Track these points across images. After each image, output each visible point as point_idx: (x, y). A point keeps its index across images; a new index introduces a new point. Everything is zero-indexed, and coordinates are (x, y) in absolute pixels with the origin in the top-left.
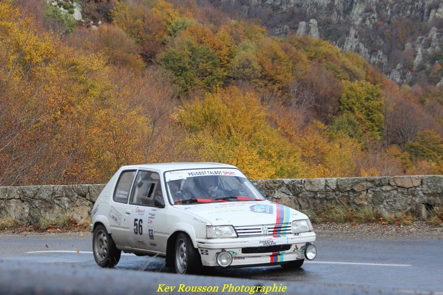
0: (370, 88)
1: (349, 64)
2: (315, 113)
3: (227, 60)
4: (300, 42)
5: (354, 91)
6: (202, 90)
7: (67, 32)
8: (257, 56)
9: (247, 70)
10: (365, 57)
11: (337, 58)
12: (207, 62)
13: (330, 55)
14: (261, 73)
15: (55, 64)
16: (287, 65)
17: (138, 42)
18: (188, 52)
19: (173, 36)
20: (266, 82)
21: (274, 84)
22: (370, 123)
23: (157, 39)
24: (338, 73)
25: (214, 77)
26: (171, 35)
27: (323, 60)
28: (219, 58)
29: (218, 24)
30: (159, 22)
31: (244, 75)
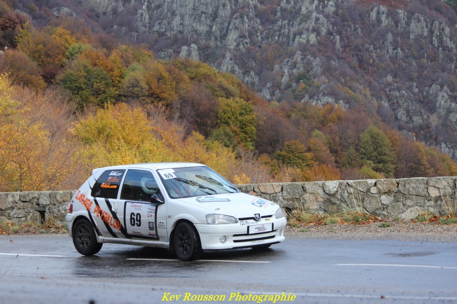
0: (243, 104)
1: (226, 84)
2: (196, 127)
3: (118, 81)
4: (183, 64)
5: (230, 107)
6: (97, 106)
8: (144, 76)
9: (135, 89)
10: (239, 77)
11: (214, 78)
12: (101, 82)
13: (209, 76)
14: (148, 91)
16: (171, 84)
17: (40, 65)
18: (84, 74)
19: (70, 59)
20: (153, 99)
21: (160, 101)
22: (244, 135)
23: (57, 62)
24: (216, 91)
25: (107, 95)
26: (68, 58)
27: (203, 80)
28: (111, 79)
29: (110, 49)
30: (58, 47)
31: (134, 93)
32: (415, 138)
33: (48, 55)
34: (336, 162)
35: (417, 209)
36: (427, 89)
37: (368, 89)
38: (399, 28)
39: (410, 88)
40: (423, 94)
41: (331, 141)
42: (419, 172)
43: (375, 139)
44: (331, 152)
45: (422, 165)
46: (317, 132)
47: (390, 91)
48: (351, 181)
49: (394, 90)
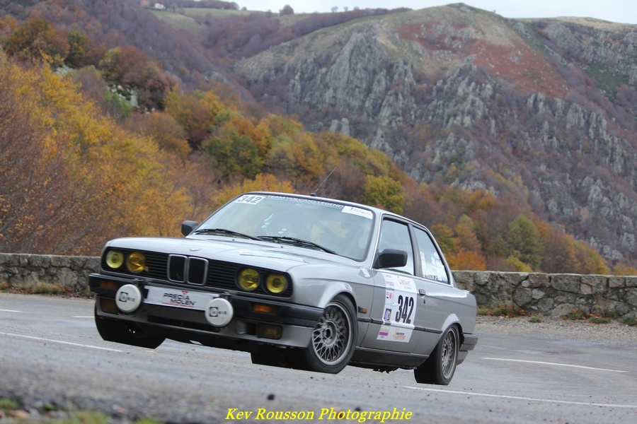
0: (392, 183)
1: (376, 162)
3: (265, 151)
4: (332, 138)
5: (378, 185)
7: (123, 117)
8: (292, 148)
9: (283, 160)
10: (389, 155)
11: (364, 155)
12: (247, 150)
13: (358, 152)
14: (295, 163)
15: (109, 146)
16: (319, 158)
17: (186, 129)
18: (230, 141)
19: (218, 126)
20: (299, 172)
21: (306, 174)
23: (204, 128)
24: (364, 168)
25: (252, 165)
26: (215, 124)
27: (352, 156)
28: (258, 148)
29: (259, 117)
30: (206, 112)
31: (280, 165)
32: (564, 231)
33: (195, 120)
34: (483, 249)
35: (568, 306)
36: (579, 180)
37: (520, 177)
38: (556, 117)
39: (563, 179)
40: (575, 186)
41: (479, 228)
42: (566, 266)
43: (524, 228)
44: (478, 238)
45: (570, 258)
46: (465, 217)
47: (542, 180)
48: (504, 273)
49: (546, 180)
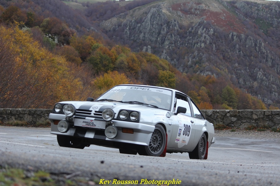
0: (170, 73)
1: (163, 64)
3: (114, 61)
4: (143, 54)
5: (164, 74)
6: (104, 72)
7: (52, 48)
8: (126, 59)
9: (122, 65)
10: (169, 61)
11: (158, 61)
12: (107, 61)
13: (155, 60)
14: (128, 66)
15: (45, 60)
16: (138, 63)
17: (79, 53)
18: (99, 57)
20: (130, 70)
21: (133, 71)
23: (87, 52)
24: (158, 67)
25: (109, 67)
26: (93, 50)
27: (153, 62)
28: (111, 60)
29: (111, 46)
30: (88, 45)
31: (121, 67)
32: (247, 92)
33: (83, 48)
34: (211, 101)
35: (247, 124)
36: (253, 70)
37: (227, 69)
38: (242, 43)
40: (251, 72)
41: (209, 92)
42: (248, 107)
43: (229, 91)
44: (209, 96)
45: (249, 104)
46: (203, 87)
47: (237, 70)
48: (218, 110)
